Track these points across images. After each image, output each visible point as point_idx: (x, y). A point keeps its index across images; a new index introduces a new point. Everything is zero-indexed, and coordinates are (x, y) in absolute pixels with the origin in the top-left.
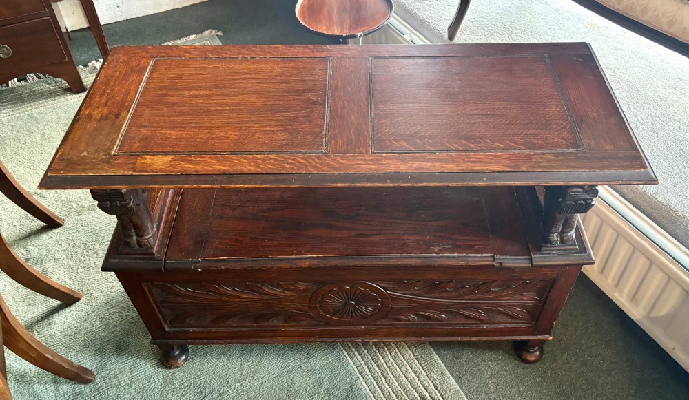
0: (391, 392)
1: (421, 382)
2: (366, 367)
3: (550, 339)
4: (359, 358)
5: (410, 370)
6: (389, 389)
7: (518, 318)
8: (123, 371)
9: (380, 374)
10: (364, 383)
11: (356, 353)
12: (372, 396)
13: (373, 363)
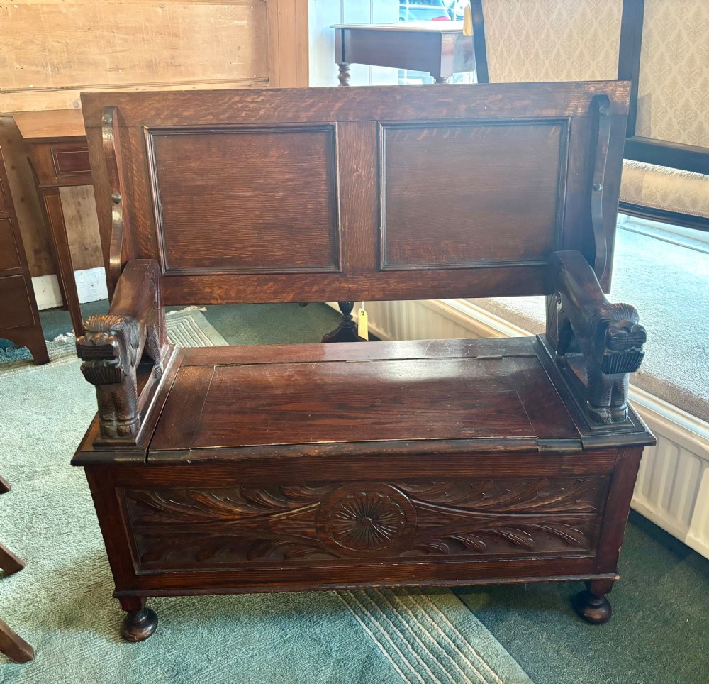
0: (421, 661)
1: (458, 648)
2: (385, 633)
3: (617, 578)
4: (377, 624)
5: (443, 634)
6: (418, 657)
7: (574, 544)
8: (72, 647)
9: (404, 640)
10: (384, 651)
11: (372, 618)
12: (396, 667)
13: (395, 628)
